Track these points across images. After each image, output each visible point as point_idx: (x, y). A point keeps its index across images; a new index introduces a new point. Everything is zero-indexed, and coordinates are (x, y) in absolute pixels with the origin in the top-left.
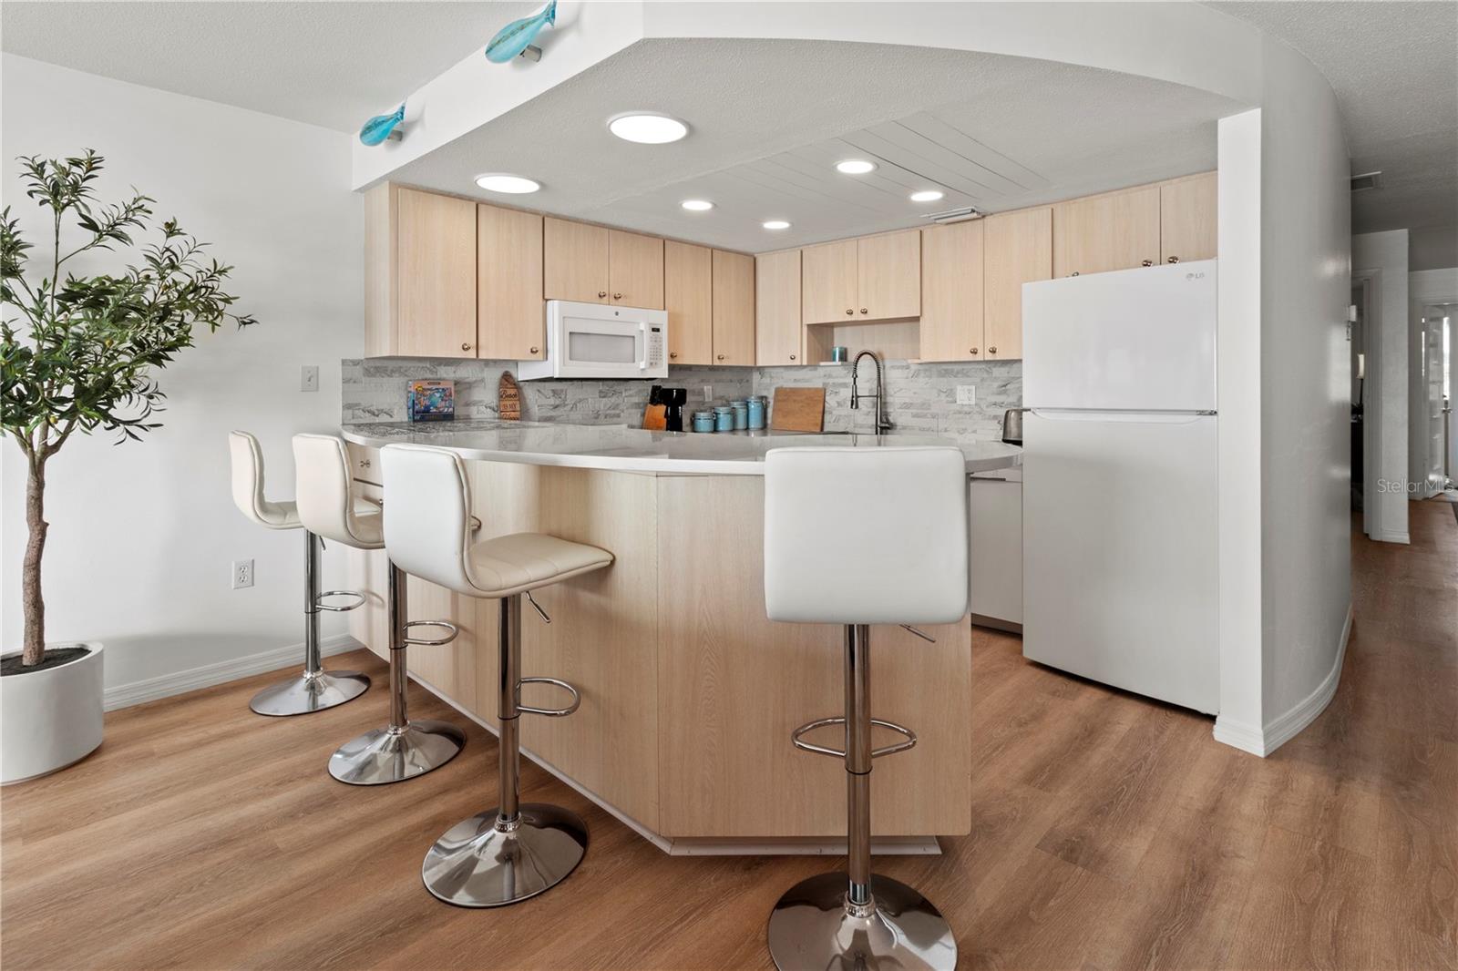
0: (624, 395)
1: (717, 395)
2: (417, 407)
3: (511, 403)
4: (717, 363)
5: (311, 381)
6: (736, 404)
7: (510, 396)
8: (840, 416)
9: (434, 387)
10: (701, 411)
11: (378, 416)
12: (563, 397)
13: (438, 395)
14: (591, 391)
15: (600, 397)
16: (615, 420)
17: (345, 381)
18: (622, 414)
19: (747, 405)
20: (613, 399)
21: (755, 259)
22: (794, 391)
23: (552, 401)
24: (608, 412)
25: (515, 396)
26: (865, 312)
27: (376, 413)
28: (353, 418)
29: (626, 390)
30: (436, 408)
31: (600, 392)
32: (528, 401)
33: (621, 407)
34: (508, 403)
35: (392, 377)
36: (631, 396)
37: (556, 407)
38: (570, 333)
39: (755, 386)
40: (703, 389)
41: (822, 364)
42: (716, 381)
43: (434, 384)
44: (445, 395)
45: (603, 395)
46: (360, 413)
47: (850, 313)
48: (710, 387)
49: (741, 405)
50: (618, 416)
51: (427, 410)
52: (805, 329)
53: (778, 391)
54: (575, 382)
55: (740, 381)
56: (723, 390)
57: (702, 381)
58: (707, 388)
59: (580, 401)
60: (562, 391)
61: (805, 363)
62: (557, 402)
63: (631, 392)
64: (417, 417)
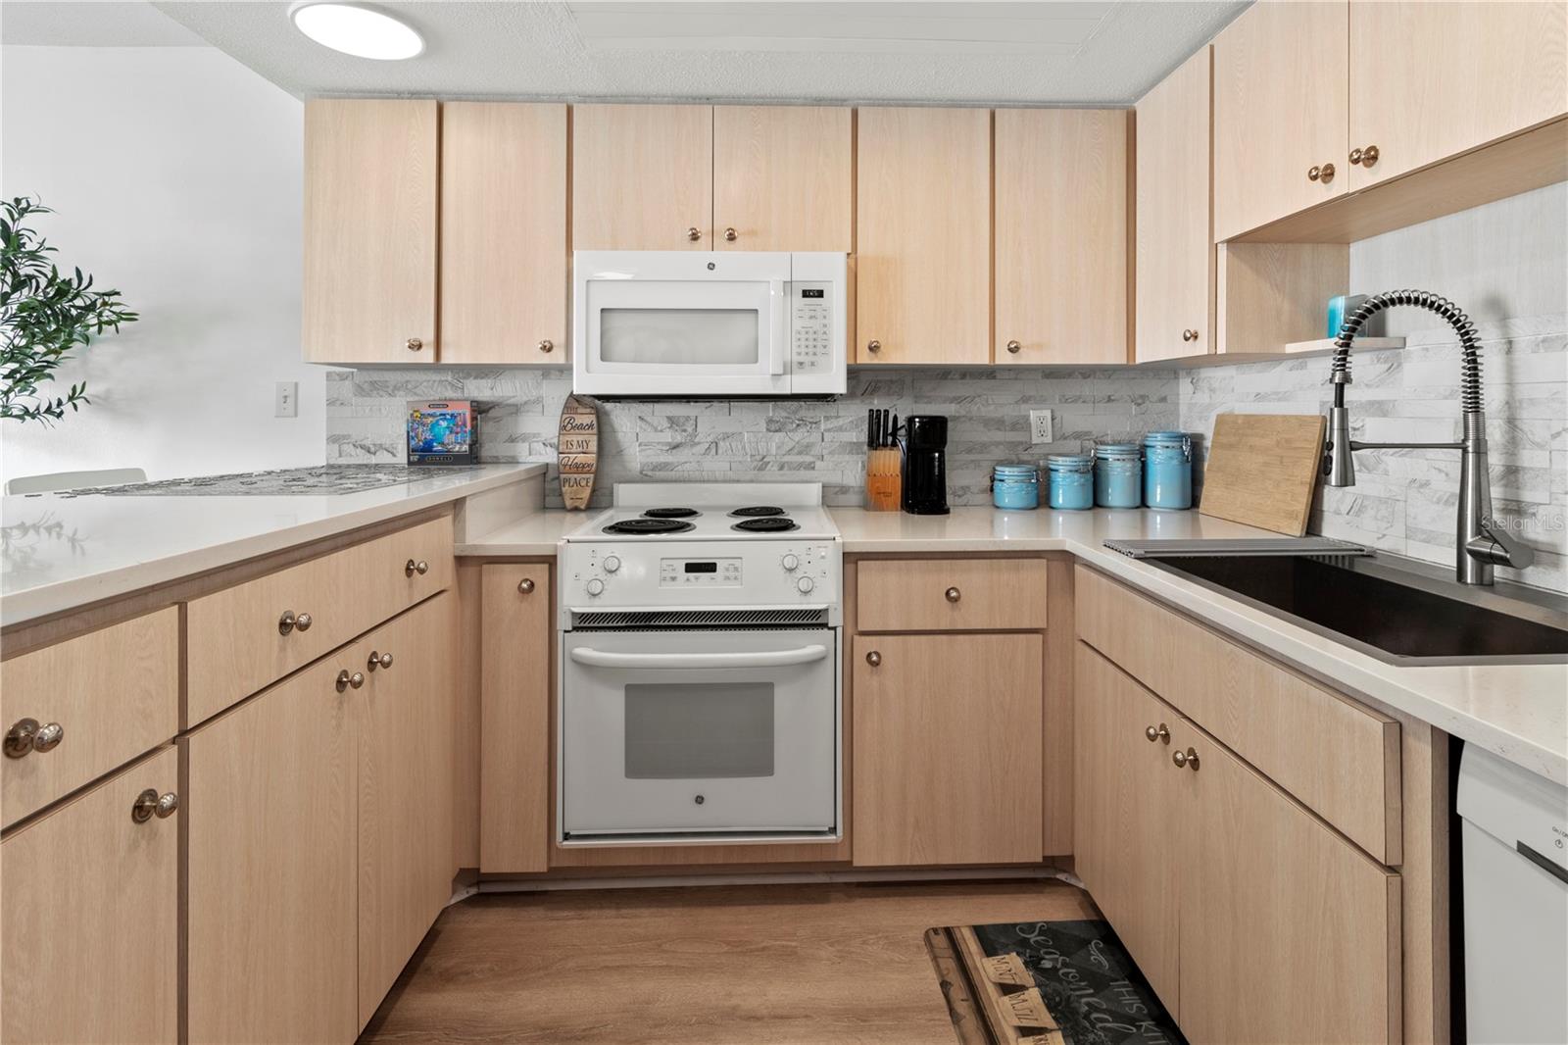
0: (823, 427)
1: (1068, 429)
2: (413, 443)
3: (580, 438)
4: (1004, 358)
5: (289, 402)
6: (1110, 453)
7: (581, 427)
8: (1365, 497)
9: (438, 411)
10: (1010, 463)
11: (375, 454)
12: (690, 430)
13: (444, 424)
14: (750, 421)
15: (768, 430)
16: (803, 474)
17: (331, 403)
18: (819, 464)
19: (1141, 455)
20: (798, 436)
21: (1131, 119)
22: (1252, 422)
23: (668, 436)
24: (787, 459)
25: (591, 426)
26: (1371, 157)
27: (373, 450)
28: (340, 456)
29: (827, 418)
30: (442, 444)
31: (770, 421)
32: (620, 436)
33: (816, 450)
34: (575, 439)
35: (395, 396)
36: (840, 429)
37: (676, 447)
38: (603, 310)
39: (1183, 409)
40: (1027, 418)
41: (1291, 348)
42: (1065, 400)
43: (437, 406)
44: (457, 425)
45: (775, 427)
46: (348, 448)
47: (1328, 173)
48: (1047, 414)
49: (1122, 452)
50: (811, 467)
51: (427, 447)
52: (1223, 252)
53: (1221, 421)
54: (716, 404)
55: (1140, 400)
56: (1077, 419)
57: (1025, 400)
58: (1039, 417)
59: (726, 437)
60: (688, 418)
61: (1222, 349)
62: (679, 438)
63: (840, 422)
64: (415, 458)
